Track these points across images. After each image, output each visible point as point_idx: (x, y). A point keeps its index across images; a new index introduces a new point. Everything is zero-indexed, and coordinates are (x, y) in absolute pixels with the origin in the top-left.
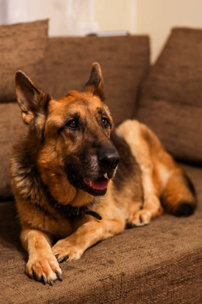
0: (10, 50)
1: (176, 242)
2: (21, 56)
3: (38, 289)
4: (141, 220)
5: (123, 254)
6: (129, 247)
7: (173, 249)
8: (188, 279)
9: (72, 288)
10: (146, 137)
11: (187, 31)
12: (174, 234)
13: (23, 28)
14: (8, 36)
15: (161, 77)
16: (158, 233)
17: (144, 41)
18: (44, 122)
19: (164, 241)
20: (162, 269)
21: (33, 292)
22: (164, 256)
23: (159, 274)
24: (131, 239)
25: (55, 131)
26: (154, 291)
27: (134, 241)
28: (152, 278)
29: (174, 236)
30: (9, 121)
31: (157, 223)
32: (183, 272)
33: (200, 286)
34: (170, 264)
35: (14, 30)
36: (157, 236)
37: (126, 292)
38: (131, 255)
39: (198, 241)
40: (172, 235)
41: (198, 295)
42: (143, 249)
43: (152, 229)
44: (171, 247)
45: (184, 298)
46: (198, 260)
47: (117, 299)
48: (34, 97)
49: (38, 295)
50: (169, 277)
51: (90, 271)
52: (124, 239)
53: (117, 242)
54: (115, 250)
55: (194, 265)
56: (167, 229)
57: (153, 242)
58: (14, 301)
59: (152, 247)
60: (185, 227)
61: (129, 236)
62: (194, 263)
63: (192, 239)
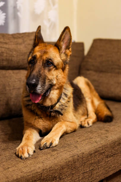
0: (21, 44)
1: (108, 135)
2: (26, 47)
3: (37, 163)
4: (88, 124)
5: (82, 142)
6: (84, 138)
7: (107, 139)
8: (115, 154)
9: (56, 162)
10: (88, 84)
12: (106, 131)
13: (27, 34)
14: (20, 38)
15: (90, 60)
16: (98, 130)
19: (102, 135)
20: (102, 149)
21: (34, 165)
22: (103, 142)
23: (101, 152)
24: (85, 134)
26: (99, 162)
27: (86, 135)
28: (98, 154)
29: (107, 132)
30: (21, 78)
31: (95, 126)
32: (112, 151)
33: (120, 157)
34: (105, 147)
35: (22, 35)
36: (98, 132)
37: (85, 163)
38: (86, 143)
39: (119, 134)
40: (105, 131)
41: (120, 162)
42: (92, 139)
43: (94, 128)
44: (106, 137)
45: (113, 164)
46: (119, 144)
47: (80, 167)
49: (37, 167)
50: (106, 154)
51: (65, 152)
52: (81, 134)
53: (78, 135)
54: (77, 140)
55: (118, 147)
56: (102, 128)
57: (97, 135)
58: (24, 171)
59: (96, 138)
60: (111, 127)
61: (83, 132)
62: (118, 146)
63: (116, 134)
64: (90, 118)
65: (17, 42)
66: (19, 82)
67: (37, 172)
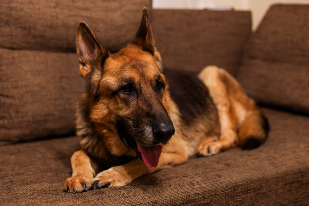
1: (224, 173)
4: (209, 151)
18: (100, 78)
19: (212, 172)
22: (207, 186)
23: (200, 204)
25: (110, 93)
32: (230, 202)
34: (213, 194)
39: (248, 173)
42: (186, 178)
44: (217, 177)
48: (94, 51)
57: (200, 172)
59: (196, 176)
63: (243, 171)
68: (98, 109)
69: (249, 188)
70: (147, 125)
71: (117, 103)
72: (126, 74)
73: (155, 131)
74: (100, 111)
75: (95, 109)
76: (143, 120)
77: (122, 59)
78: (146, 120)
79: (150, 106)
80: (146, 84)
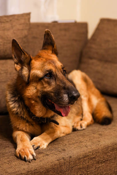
0: (8, 30)
1: (101, 139)
2: (14, 33)
3: (22, 165)
4: (81, 126)
5: (71, 145)
6: (74, 142)
7: (99, 143)
8: (107, 160)
9: (42, 164)
10: (85, 80)
11: (109, 21)
12: (100, 135)
13: (16, 17)
14: (7, 22)
16: (91, 134)
17: (85, 26)
19: (94, 139)
20: (93, 154)
21: (19, 166)
22: (94, 147)
23: (91, 157)
24: (76, 137)
26: (88, 167)
27: (76, 139)
28: (87, 159)
29: (100, 136)
30: (7, 70)
31: (90, 128)
32: (105, 156)
34: (97, 152)
35: (11, 18)
36: (90, 136)
37: (72, 167)
38: (75, 146)
39: (113, 139)
40: (98, 135)
41: (113, 169)
42: (82, 143)
43: (87, 132)
45: (105, 171)
46: (113, 149)
47: (67, 171)
49: (22, 168)
50: (97, 159)
51: (52, 155)
52: (71, 137)
53: (68, 139)
54: (66, 144)
55: (111, 153)
56: (96, 132)
57: (88, 139)
58: (8, 171)
59: (87, 142)
60: (106, 131)
61: (74, 136)
62: (111, 151)
63: (110, 138)
64: (85, 120)
65: (4, 27)
66: (5, 74)
67: (21, 174)
68: (30, 90)
69: (114, 148)
70: (64, 94)
71: (43, 84)
72: (47, 67)
73: (70, 96)
74: (31, 91)
75: (27, 90)
76: (61, 91)
77: (40, 60)
78: (63, 91)
79: (64, 83)
80: (58, 72)
